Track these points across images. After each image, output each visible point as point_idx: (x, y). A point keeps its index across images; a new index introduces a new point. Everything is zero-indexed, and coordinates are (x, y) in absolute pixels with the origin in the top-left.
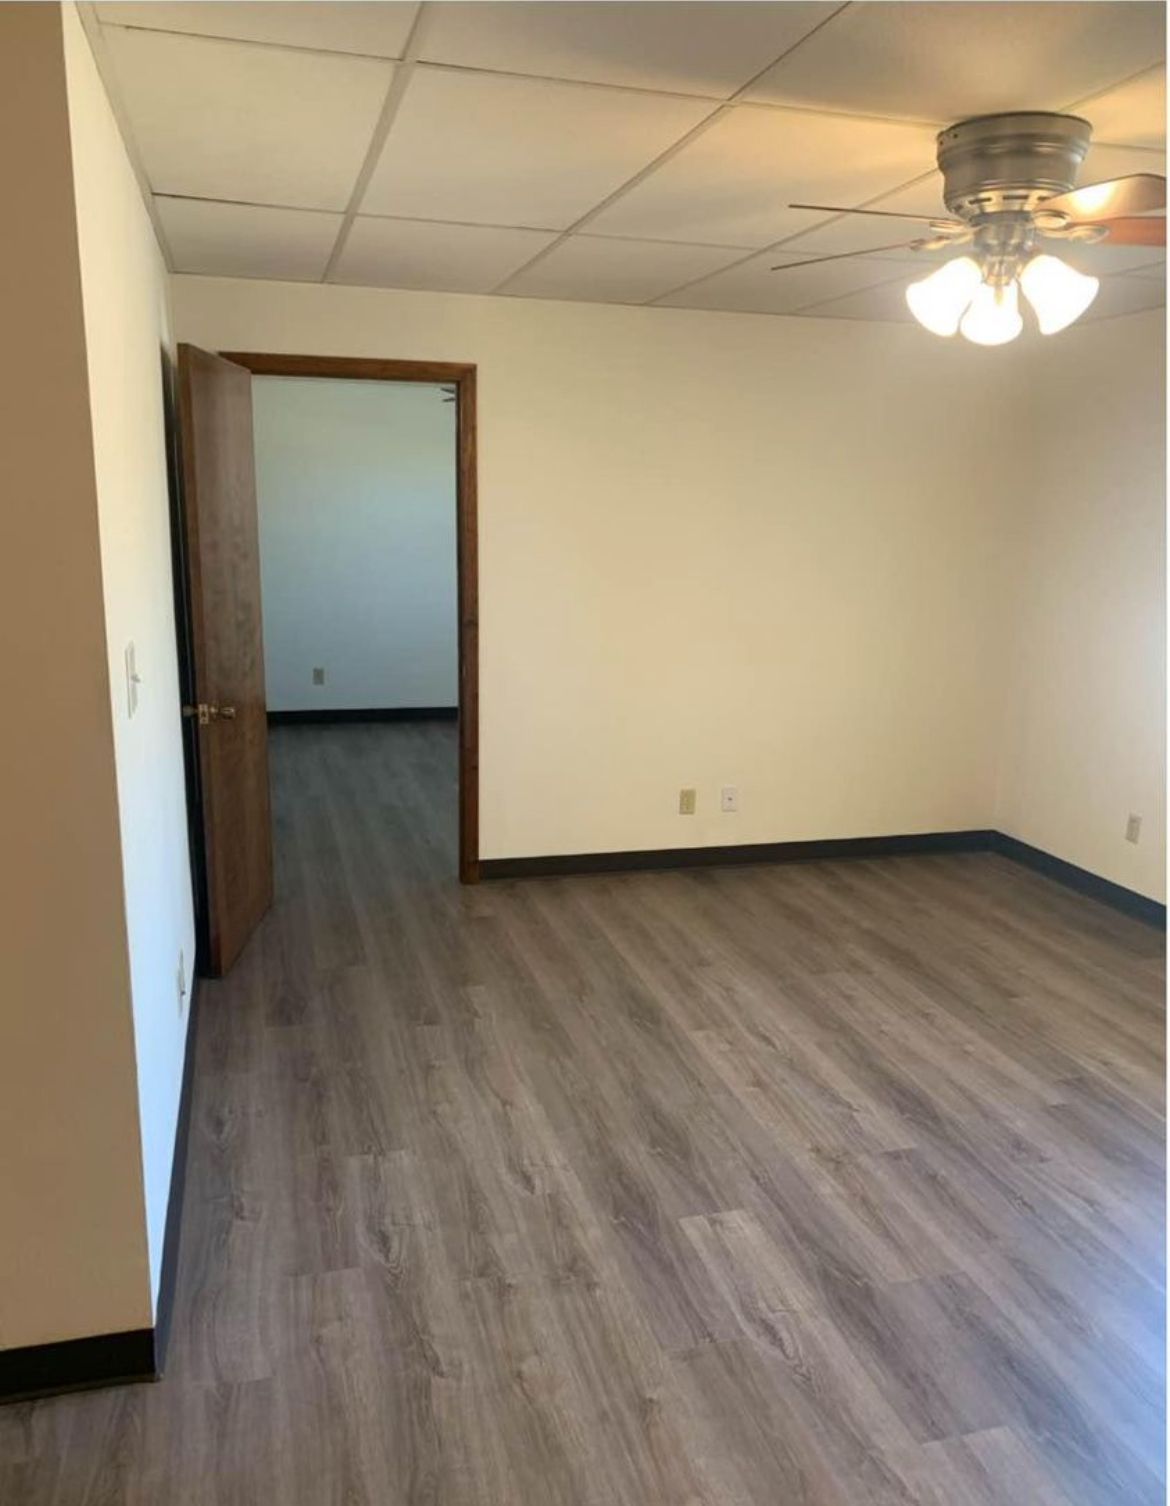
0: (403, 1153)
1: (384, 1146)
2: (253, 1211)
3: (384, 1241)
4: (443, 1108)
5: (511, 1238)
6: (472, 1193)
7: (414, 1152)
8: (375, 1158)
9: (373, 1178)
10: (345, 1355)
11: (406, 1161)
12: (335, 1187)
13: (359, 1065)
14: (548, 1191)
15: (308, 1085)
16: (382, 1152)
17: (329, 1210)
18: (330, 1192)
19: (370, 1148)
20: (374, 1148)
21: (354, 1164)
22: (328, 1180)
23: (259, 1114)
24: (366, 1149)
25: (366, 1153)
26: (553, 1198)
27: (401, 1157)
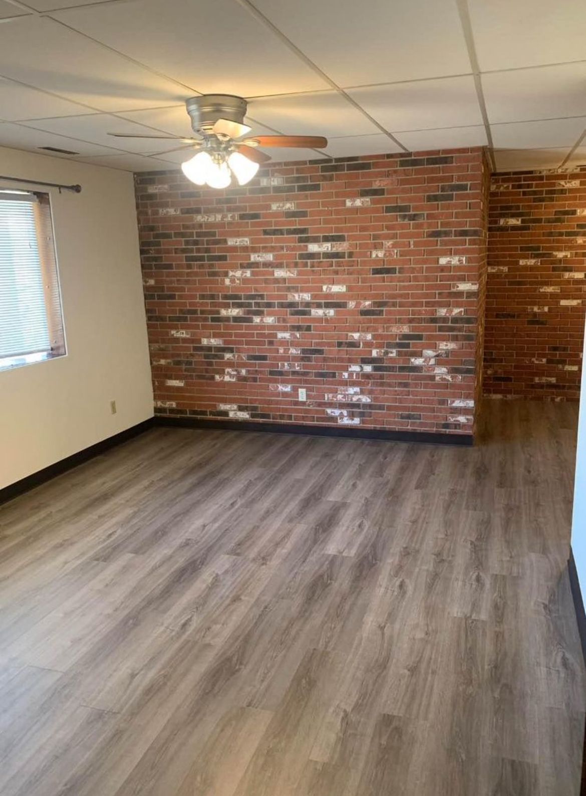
0: (455, 615)
1: (464, 621)
2: (538, 605)
3: (478, 579)
4: (420, 635)
5: (425, 567)
6: (430, 587)
7: (449, 613)
8: (471, 616)
9: (475, 606)
10: (502, 552)
11: (455, 610)
12: (496, 607)
13: (461, 689)
14: (396, 579)
15: (503, 681)
16: (467, 618)
17: (500, 597)
18: (499, 604)
19: (472, 622)
20: (470, 621)
21: (483, 616)
22: (499, 612)
23: (538, 664)
24: (475, 622)
25: (475, 620)
26: (396, 574)
27: (457, 613)
